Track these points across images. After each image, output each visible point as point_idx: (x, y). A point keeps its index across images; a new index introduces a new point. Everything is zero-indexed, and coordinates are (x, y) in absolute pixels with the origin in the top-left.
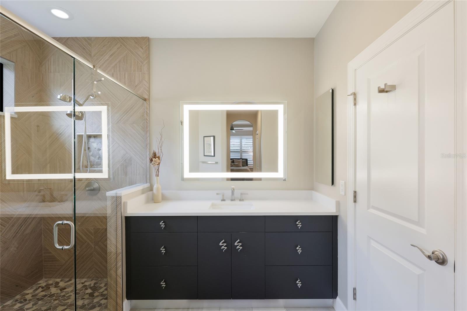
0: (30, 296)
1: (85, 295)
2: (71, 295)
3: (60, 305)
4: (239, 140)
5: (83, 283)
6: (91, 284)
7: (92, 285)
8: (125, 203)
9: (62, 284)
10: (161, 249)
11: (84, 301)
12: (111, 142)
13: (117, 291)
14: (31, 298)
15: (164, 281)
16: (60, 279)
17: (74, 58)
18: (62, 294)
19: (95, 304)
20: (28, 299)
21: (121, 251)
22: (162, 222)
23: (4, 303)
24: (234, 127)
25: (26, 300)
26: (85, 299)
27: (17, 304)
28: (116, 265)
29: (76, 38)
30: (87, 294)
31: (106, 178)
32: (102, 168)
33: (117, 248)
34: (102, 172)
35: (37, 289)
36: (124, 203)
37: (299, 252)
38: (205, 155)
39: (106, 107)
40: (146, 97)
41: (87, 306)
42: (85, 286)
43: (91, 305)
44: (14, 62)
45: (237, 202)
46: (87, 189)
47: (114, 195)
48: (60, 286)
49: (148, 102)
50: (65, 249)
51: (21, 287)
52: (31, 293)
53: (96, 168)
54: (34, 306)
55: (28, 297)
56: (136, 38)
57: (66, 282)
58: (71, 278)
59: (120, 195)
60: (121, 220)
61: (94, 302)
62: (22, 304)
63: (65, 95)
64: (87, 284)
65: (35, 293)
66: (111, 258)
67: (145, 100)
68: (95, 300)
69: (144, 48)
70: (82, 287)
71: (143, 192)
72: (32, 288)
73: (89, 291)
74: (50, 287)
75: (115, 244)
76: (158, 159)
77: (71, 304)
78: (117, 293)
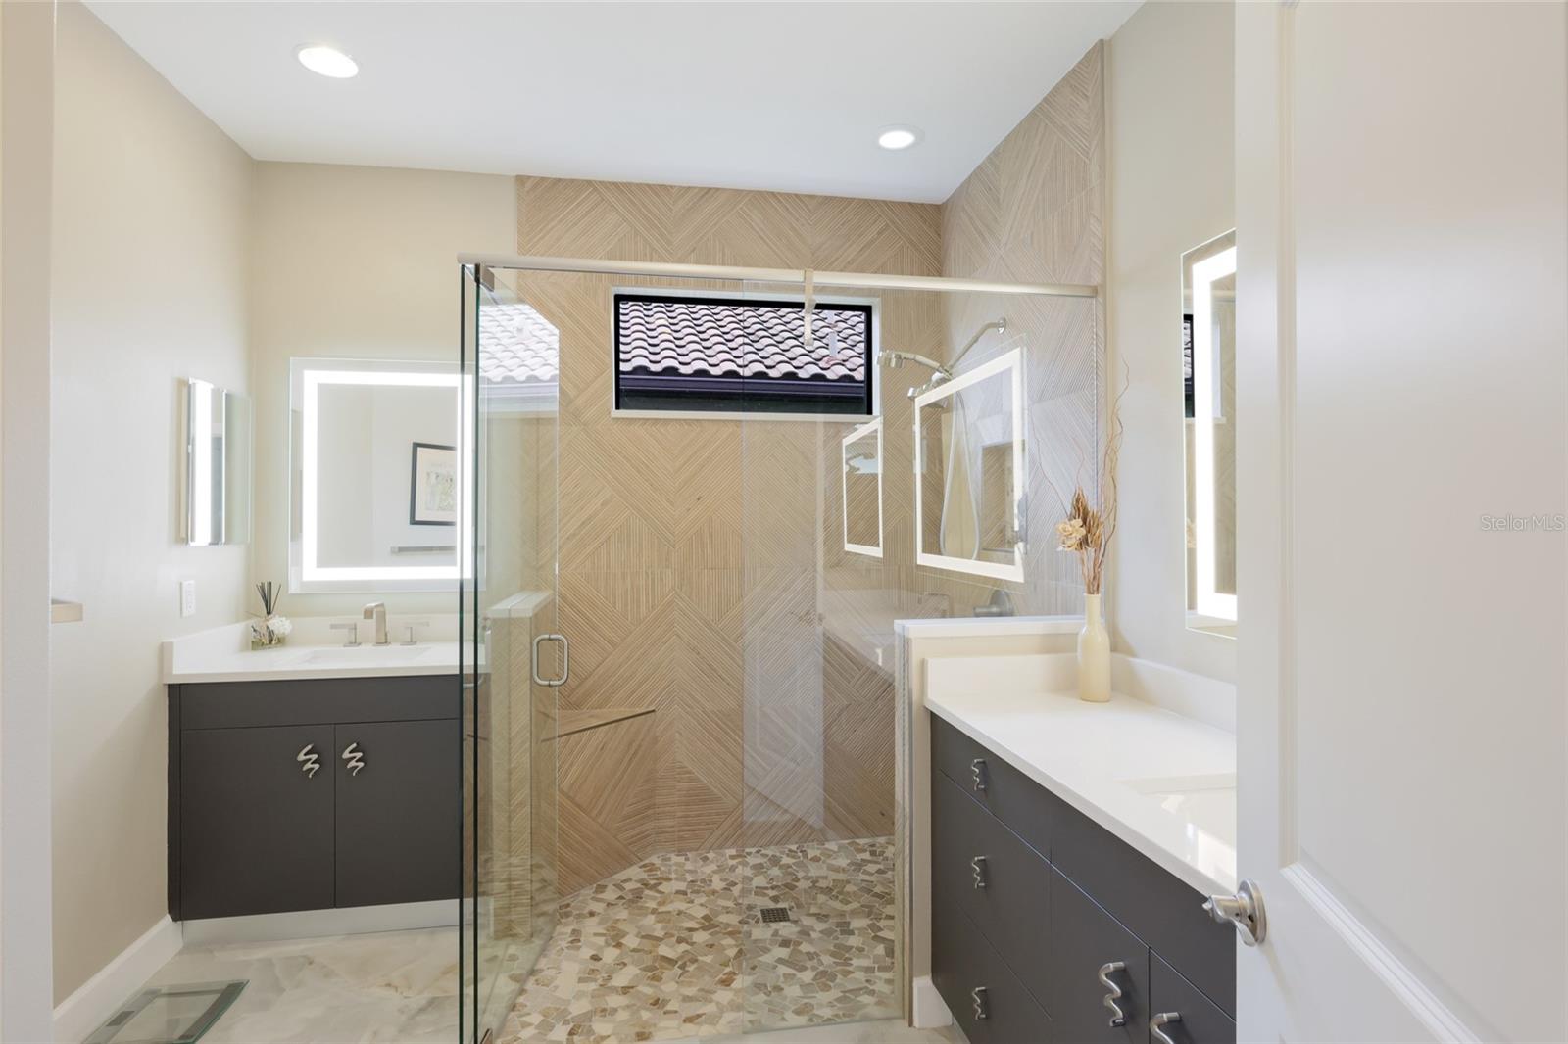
14: (890, 855)
23: (857, 838)
27: (866, 851)
55: (889, 851)
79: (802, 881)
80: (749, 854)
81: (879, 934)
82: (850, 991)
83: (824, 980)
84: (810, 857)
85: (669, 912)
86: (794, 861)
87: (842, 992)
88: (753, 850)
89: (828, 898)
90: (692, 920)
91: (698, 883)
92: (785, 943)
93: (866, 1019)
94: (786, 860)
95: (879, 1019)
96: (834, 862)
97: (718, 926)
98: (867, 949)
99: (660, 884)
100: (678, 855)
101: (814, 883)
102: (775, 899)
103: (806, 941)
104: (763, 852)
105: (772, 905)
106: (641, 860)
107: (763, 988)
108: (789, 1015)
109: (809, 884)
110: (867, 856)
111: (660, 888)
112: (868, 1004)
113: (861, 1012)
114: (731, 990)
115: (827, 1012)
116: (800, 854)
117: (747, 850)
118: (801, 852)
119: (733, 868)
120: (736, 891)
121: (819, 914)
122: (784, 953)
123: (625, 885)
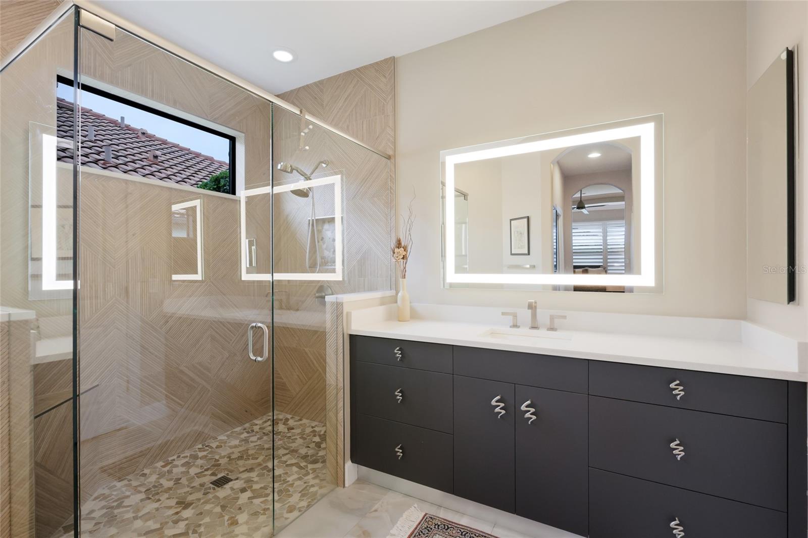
0: (258, 427)
1: (311, 443)
2: (296, 439)
3: (283, 447)
4: (601, 230)
5: (313, 427)
6: (321, 431)
7: (322, 433)
8: (349, 314)
9: (291, 423)
10: (396, 394)
11: (308, 450)
12: (345, 228)
13: (337, 444)
14: (258, 430)
15: (401, 446)
16: (291, 416)
17: (272, 102)
18: (289, 435)
19: (319, 458)
20: (255, 431)
21: (342, 385)
22: (398, 348)
23: (234, 428)
24: (584, 202)
25: (253, 431)
26: (309, 447)
27: (244, 433)
28: (337, 405)
29: (307, 85)
30: (314, 442)
31: (339, 281)
32: (335, 266)
33: (337, 380)
34: (335, 272)
35: (266, 422)
36: (347, 313)
37: (679, 455)
38: (512, 253)
39: (339, 176)
40: (391, 153)
41: (309, 457)
42: (314, 431)
43: (315, 458)
44: (244, 133)
45: (542, 332)
46: (317, 295)
47: (334, 301)
48: (288, 424)
49: (392, 160)
50: (258, 361)
51: (251, 415)
52: (260, 425)
53: (330, 266)
54: (259, 441)
55: (256, 428)
56: (377, 63)
57: (295, 421)
58: (302, 417)
59: (341, 301)
60: (342, 339)
61: (319, 455)
62: (248, 435)
63: (286, 164)
64: (317, 429)
65: (264, 426)
66: (331, 392)
67: (389, 158)
68: (321, 453)
69: (387, 76)
70: (311, 432)
71: (383, 302)
72: (261, 419)
73: (317, 439)
74: (279, 422)
75: (336, 374)
76: (402, 249)
77: (293, 450)
78: (337, 448)
79: (220, 460)
80: (174, 460)
81: (287, 463)
82: (302, 490)
83: (284, 493)
84: (214, 447)
85: (149, 512)
86: (207, 452)
87: (300, 493)
88: (175, 457)
89: (244, 461)
90: (172, 508)
91: (153, 489)
92: (243, 490)
93: (323, 496)
94: (200, 454)
95: (329, 493)
96: (230, 444)
97: (193, 503)
98: (288, 472)
99: (123, 502)
100: (119, 481)
101: (229, 457)
102: (213, 474)
103: (253, 484)
104: (182, 456)
105: (214, 478)
106: (92, 496)
107: (257, 513)
108: (286, 515)
109: (226, 460)
110: (245, 435)
111: (125, 504)
112: (317, 490)
113: (318, 495)
114: (241, 524)
115: (304, 504)
116: (207, 448)
117: (172, 458)
118: (206, 446)
119: (170, 472)
120: (184, 481)
121: (247, 469)
122: (248, 494)
123: (92, 515)
